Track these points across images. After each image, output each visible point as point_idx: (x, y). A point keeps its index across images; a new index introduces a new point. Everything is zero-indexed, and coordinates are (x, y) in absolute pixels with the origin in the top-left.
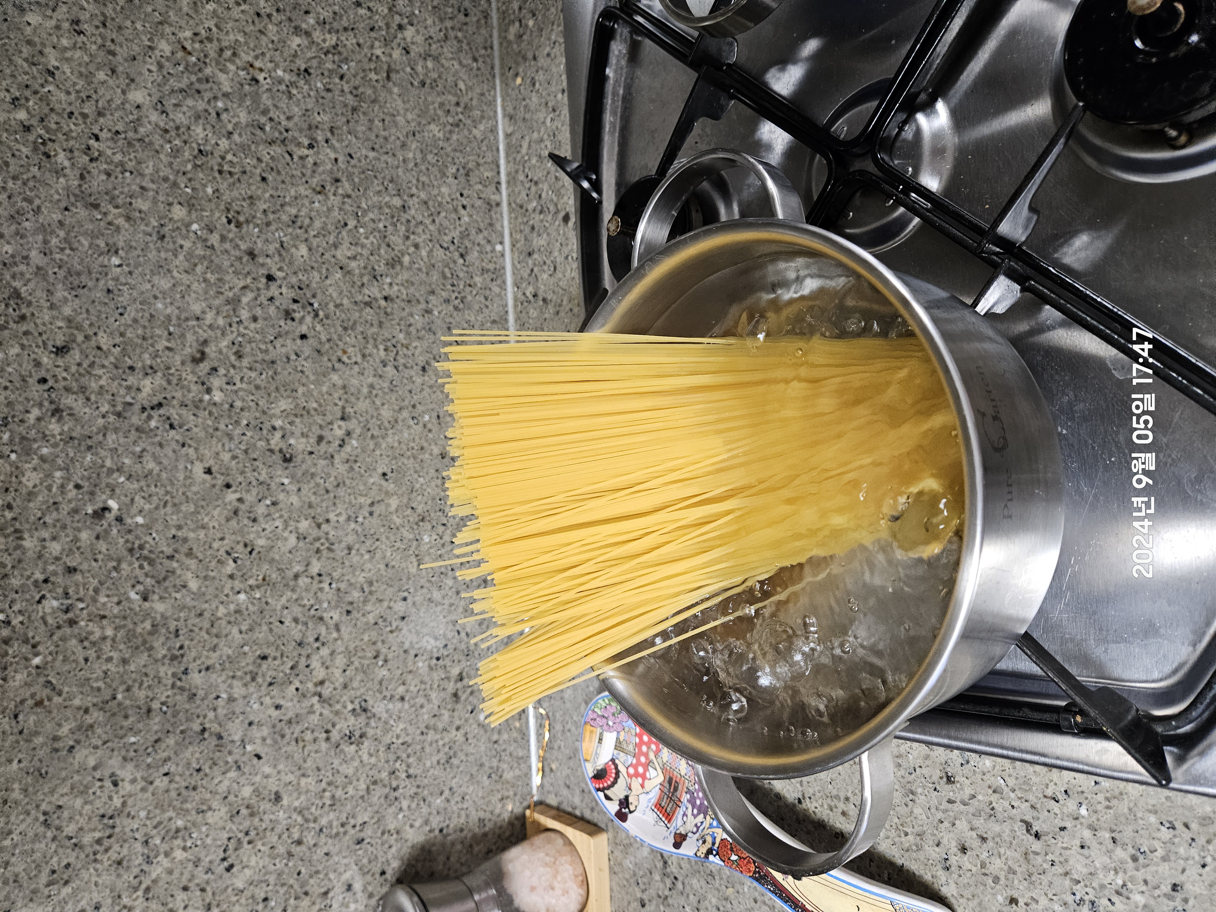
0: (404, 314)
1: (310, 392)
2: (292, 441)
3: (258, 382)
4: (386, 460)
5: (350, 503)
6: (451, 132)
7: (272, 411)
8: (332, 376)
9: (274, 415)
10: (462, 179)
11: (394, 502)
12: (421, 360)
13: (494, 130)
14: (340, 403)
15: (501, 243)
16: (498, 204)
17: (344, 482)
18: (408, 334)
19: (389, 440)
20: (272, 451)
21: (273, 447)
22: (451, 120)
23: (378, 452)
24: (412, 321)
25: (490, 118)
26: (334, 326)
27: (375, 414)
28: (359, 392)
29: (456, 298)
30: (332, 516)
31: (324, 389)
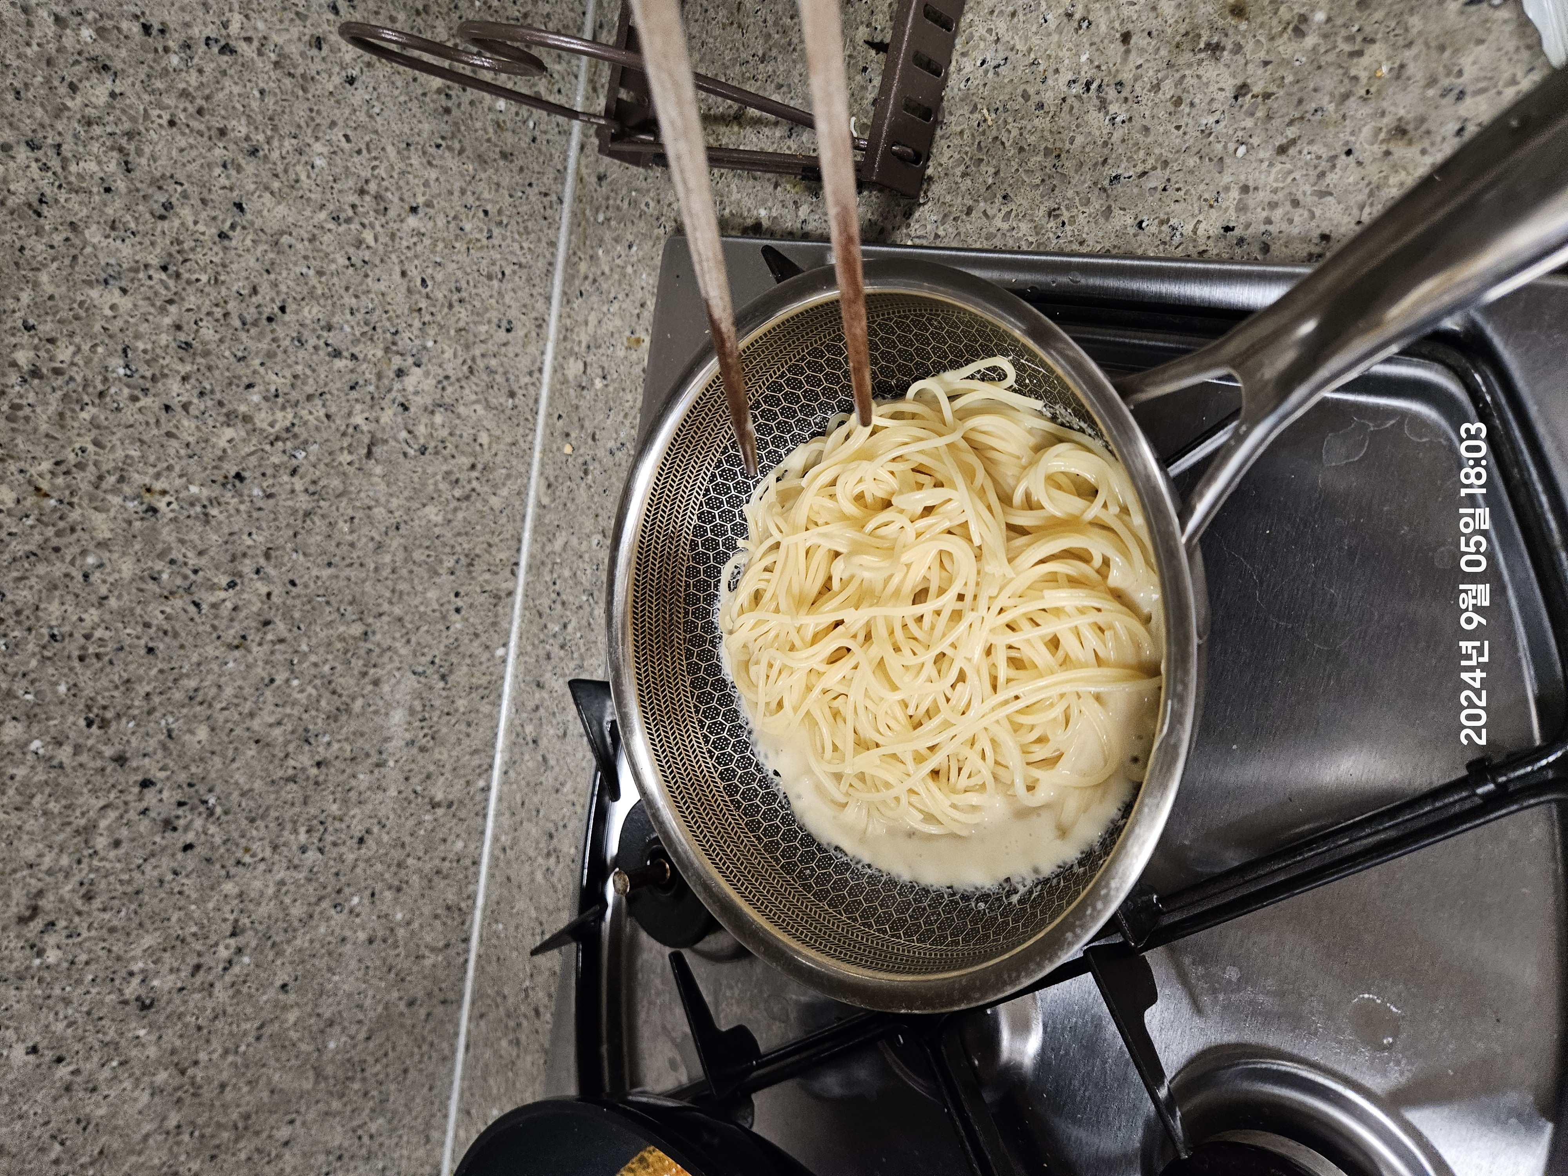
0: (342, 778)
1: (189, 916)
2: (156, 983)
3: (115, 923)
4: (289, 968)
5: (231, 1034)
6: (455, 510)
7: (132, 954)
8: (223, 886)
9: (133, 958)
10: (461, 573)
11: (292, 1017)
12: (358, 830)
13: (522, 493)
14: (231, 917)
15: (505, 645)
16: (510, 594)
17: (224, 1013)
18: (345, 801)
19: (298, 942)
20: (125, 1003)
21: (127, 997)
22: (458, 493)
23: (279, 962)
24: (353, 782)
25: (520, 475)
26: (235, 821)
27: (281, 916)
28: (262, 894)
29: (425, 736)
30: (203, 1056)
31: (211, 905)
